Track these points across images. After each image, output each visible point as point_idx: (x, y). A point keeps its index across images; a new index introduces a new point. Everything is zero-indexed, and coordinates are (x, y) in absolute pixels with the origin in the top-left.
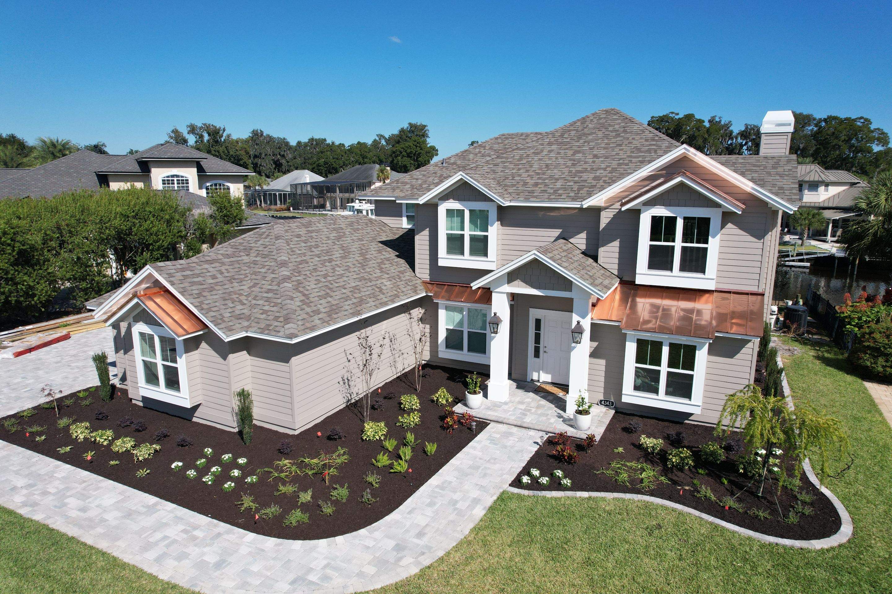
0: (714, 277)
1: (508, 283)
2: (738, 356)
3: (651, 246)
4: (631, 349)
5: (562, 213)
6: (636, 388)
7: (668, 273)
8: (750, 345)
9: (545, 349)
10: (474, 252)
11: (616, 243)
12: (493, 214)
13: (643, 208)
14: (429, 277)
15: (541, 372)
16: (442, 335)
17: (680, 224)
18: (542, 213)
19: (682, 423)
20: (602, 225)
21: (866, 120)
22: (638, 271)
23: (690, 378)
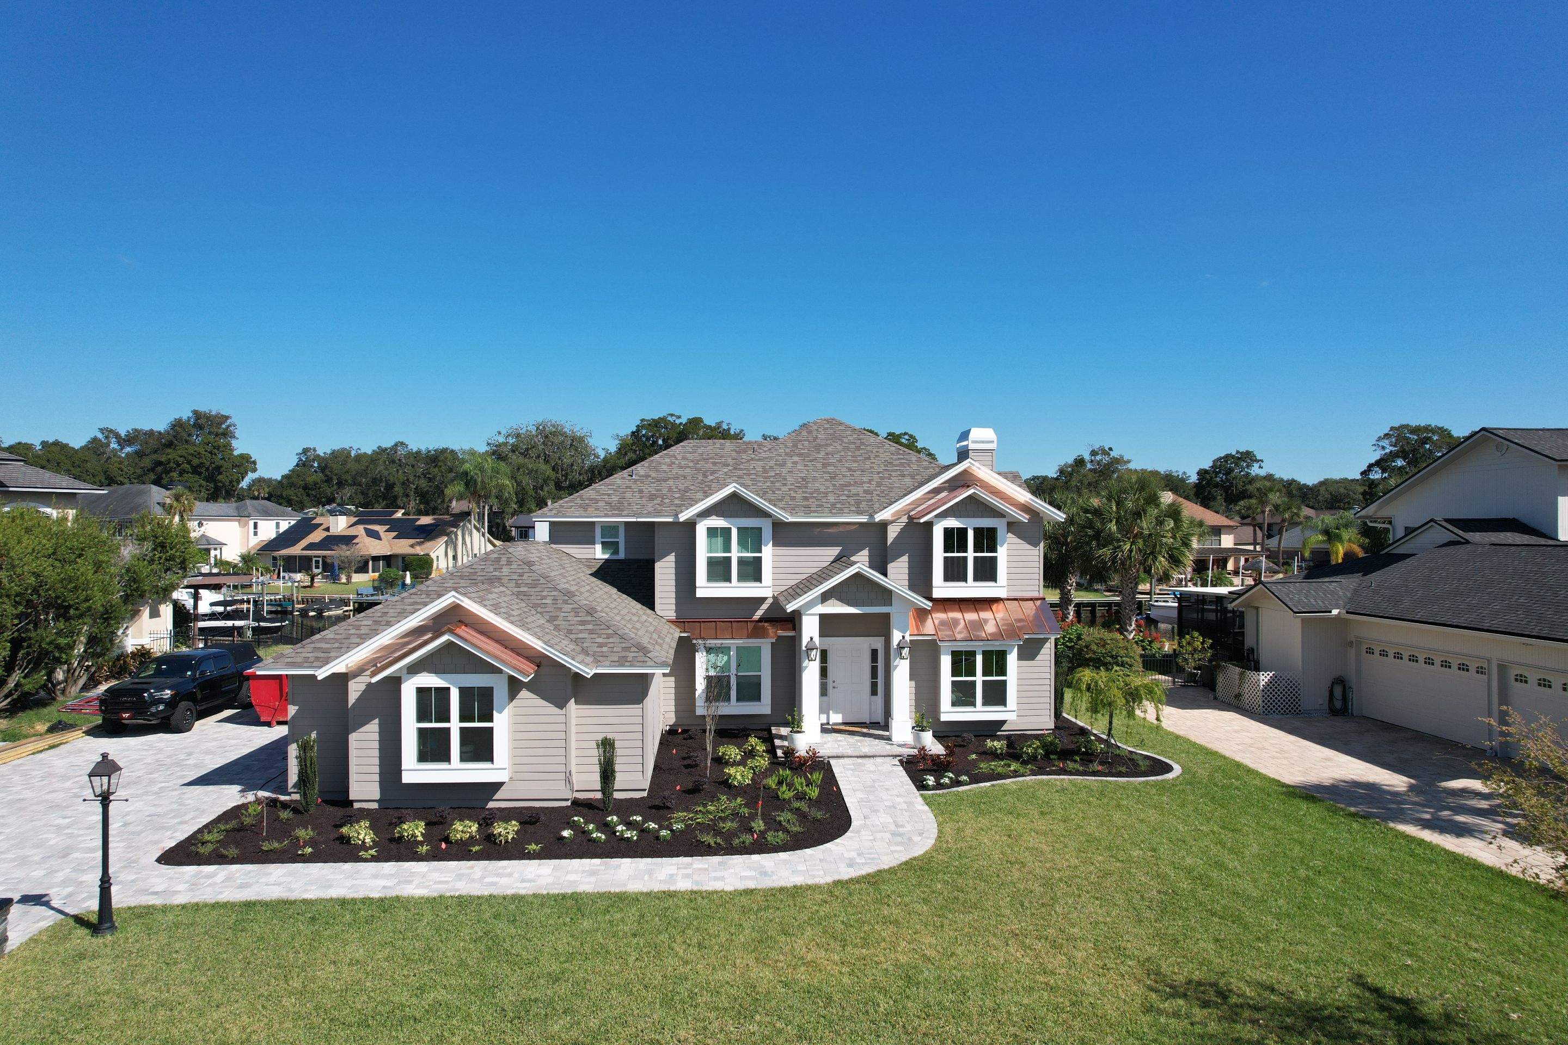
0: (1005, 584)
1: (822, 603)
2: (1039, 657)
3: (945, 558)
4: (946, 662)
5: (841, 529)
6: (954, 704)
7: (963, 584)
8: (1047, 645)
9: (834, 684)
10: (742, 577)
11: (905, 558)
12: (767, 532)
13: (935, 521)
14: (675, 614)
15: (831, 712)
16: (700, 685)
17: (971, 534)
18: (818, 530)
19: (996, 736)
20: (890, 540)
21: (911, 436)
22: (934, 584)
23: (1004, 683)
